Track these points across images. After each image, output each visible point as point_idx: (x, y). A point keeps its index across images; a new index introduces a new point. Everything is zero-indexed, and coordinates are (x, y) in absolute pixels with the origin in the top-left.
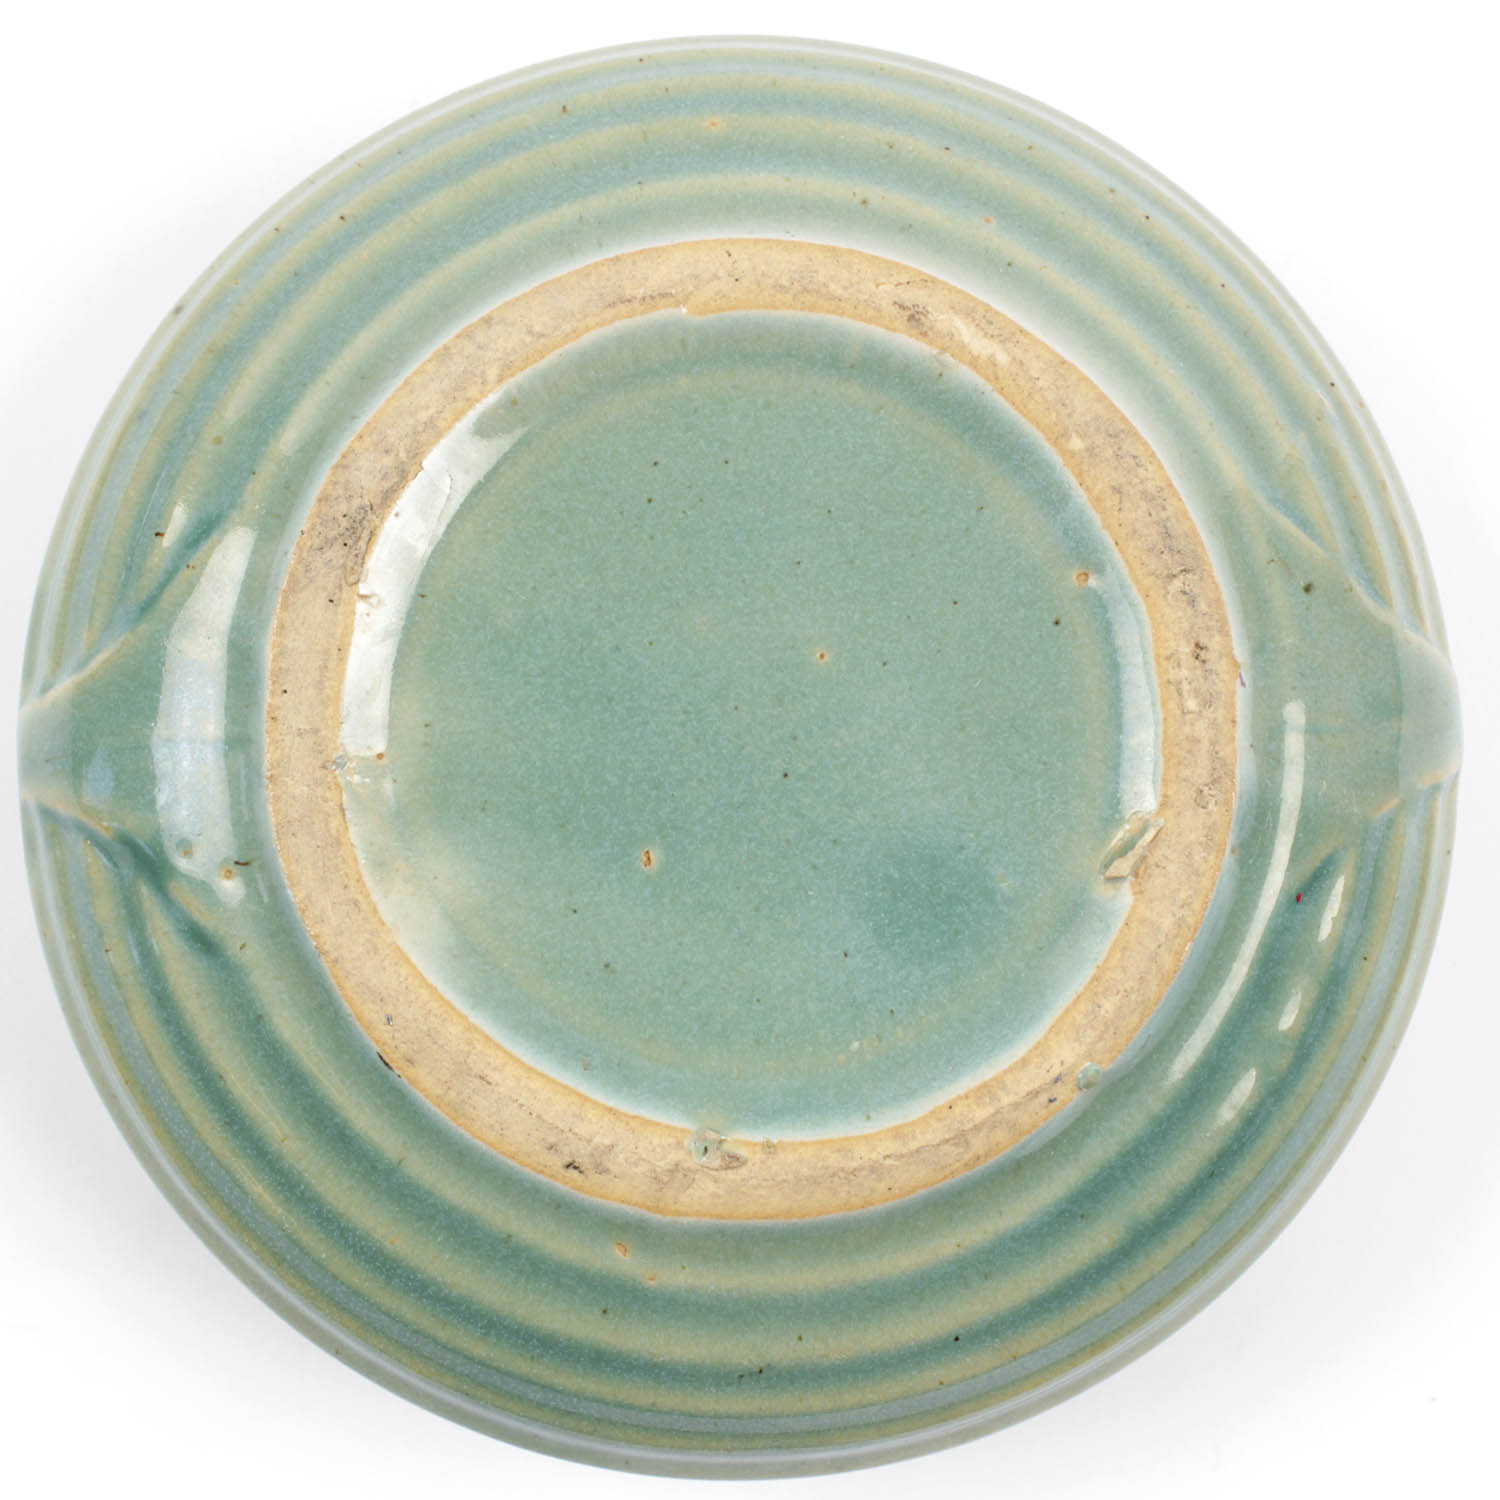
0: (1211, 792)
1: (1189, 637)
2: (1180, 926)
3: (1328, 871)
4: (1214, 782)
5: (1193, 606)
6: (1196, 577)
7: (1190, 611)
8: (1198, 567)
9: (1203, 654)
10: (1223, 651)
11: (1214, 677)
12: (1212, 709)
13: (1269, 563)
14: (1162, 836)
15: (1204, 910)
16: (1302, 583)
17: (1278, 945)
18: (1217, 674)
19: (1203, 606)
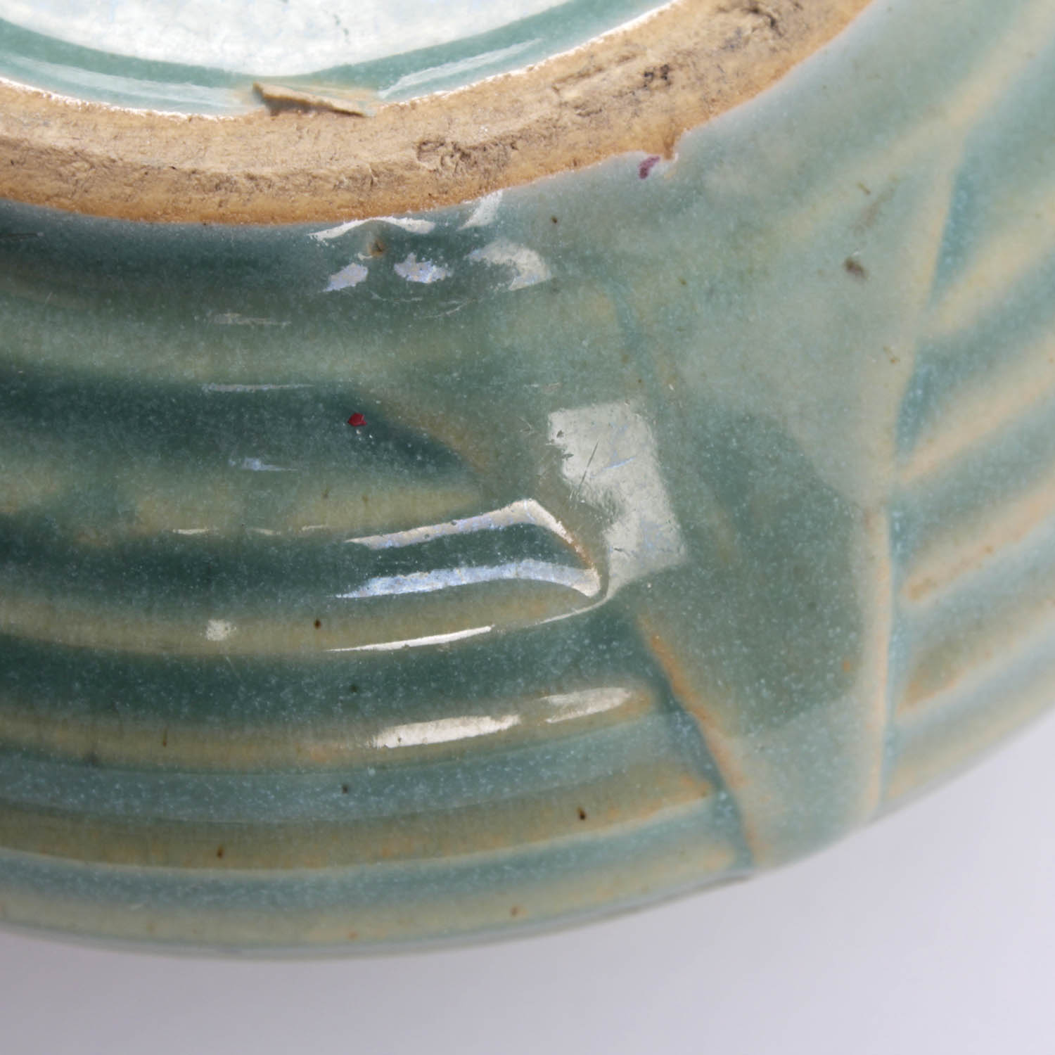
0: (447, 159)
1: (674, 54)
2: (217, 187)
3: (422, 465)
4: (465, 156)
5: (724, 48)
6: (771, 43)
7: (714, 46)
8: (787, 40)
9: (658, 82)
10: (677, 112)
11: (631, 109)
12: (579, 119)
13: (861, 186)
14: (350, 121)
15: (259, 220)
16: (856, 253)
17: (267, 415)
18: (635, 114)
19: (731, 64)
